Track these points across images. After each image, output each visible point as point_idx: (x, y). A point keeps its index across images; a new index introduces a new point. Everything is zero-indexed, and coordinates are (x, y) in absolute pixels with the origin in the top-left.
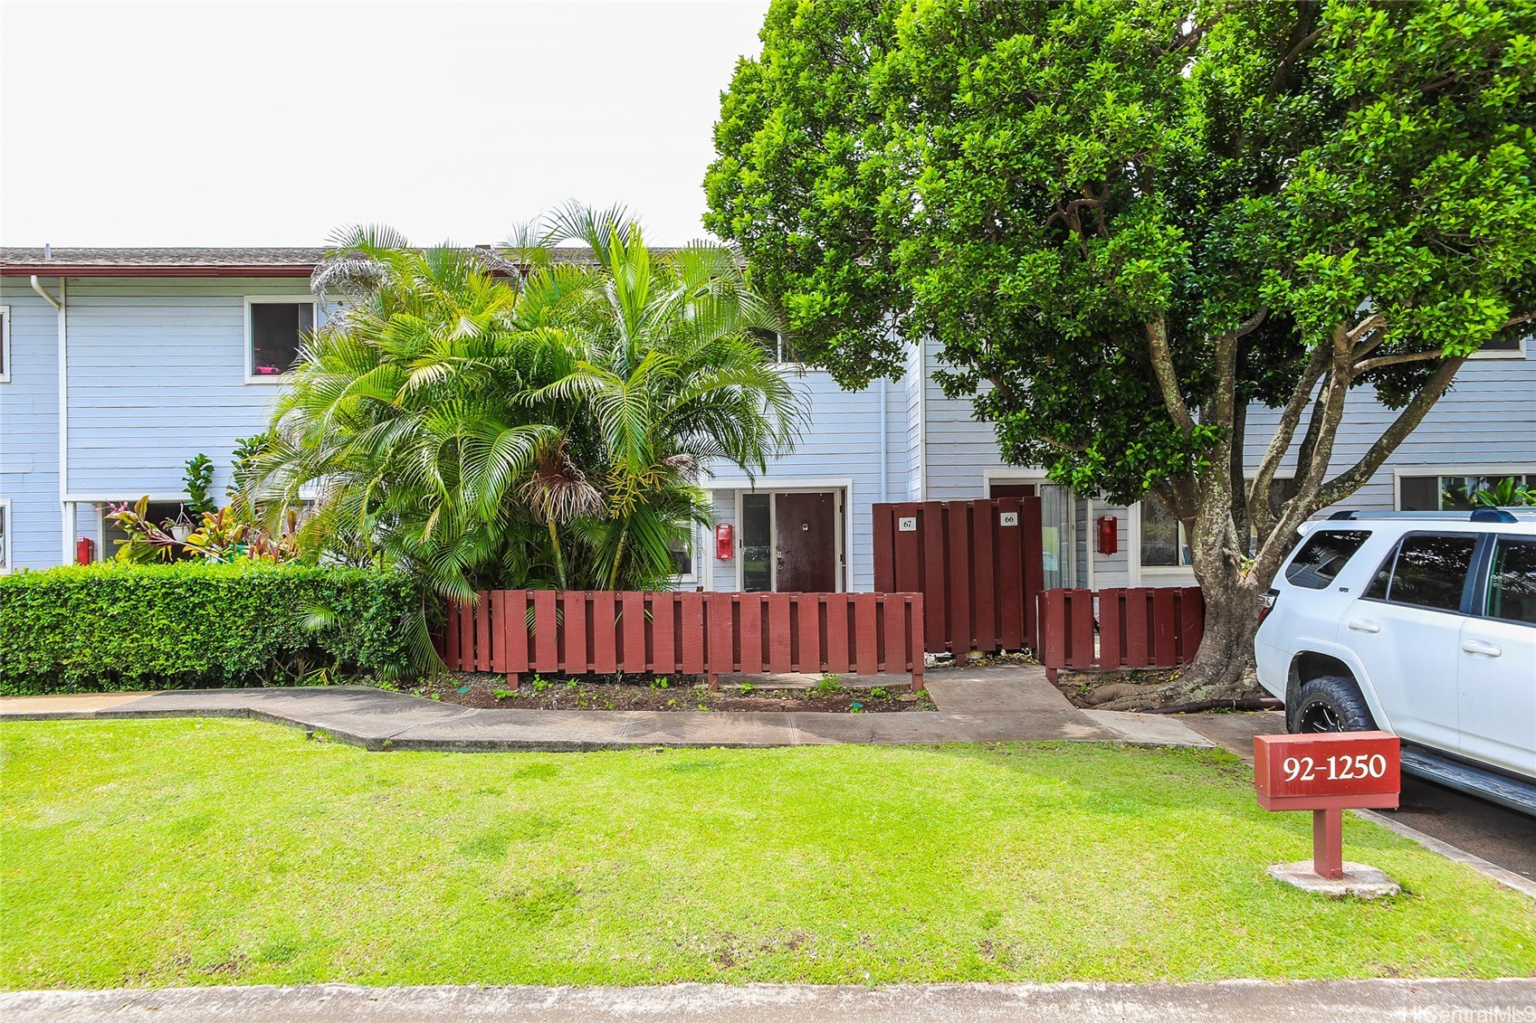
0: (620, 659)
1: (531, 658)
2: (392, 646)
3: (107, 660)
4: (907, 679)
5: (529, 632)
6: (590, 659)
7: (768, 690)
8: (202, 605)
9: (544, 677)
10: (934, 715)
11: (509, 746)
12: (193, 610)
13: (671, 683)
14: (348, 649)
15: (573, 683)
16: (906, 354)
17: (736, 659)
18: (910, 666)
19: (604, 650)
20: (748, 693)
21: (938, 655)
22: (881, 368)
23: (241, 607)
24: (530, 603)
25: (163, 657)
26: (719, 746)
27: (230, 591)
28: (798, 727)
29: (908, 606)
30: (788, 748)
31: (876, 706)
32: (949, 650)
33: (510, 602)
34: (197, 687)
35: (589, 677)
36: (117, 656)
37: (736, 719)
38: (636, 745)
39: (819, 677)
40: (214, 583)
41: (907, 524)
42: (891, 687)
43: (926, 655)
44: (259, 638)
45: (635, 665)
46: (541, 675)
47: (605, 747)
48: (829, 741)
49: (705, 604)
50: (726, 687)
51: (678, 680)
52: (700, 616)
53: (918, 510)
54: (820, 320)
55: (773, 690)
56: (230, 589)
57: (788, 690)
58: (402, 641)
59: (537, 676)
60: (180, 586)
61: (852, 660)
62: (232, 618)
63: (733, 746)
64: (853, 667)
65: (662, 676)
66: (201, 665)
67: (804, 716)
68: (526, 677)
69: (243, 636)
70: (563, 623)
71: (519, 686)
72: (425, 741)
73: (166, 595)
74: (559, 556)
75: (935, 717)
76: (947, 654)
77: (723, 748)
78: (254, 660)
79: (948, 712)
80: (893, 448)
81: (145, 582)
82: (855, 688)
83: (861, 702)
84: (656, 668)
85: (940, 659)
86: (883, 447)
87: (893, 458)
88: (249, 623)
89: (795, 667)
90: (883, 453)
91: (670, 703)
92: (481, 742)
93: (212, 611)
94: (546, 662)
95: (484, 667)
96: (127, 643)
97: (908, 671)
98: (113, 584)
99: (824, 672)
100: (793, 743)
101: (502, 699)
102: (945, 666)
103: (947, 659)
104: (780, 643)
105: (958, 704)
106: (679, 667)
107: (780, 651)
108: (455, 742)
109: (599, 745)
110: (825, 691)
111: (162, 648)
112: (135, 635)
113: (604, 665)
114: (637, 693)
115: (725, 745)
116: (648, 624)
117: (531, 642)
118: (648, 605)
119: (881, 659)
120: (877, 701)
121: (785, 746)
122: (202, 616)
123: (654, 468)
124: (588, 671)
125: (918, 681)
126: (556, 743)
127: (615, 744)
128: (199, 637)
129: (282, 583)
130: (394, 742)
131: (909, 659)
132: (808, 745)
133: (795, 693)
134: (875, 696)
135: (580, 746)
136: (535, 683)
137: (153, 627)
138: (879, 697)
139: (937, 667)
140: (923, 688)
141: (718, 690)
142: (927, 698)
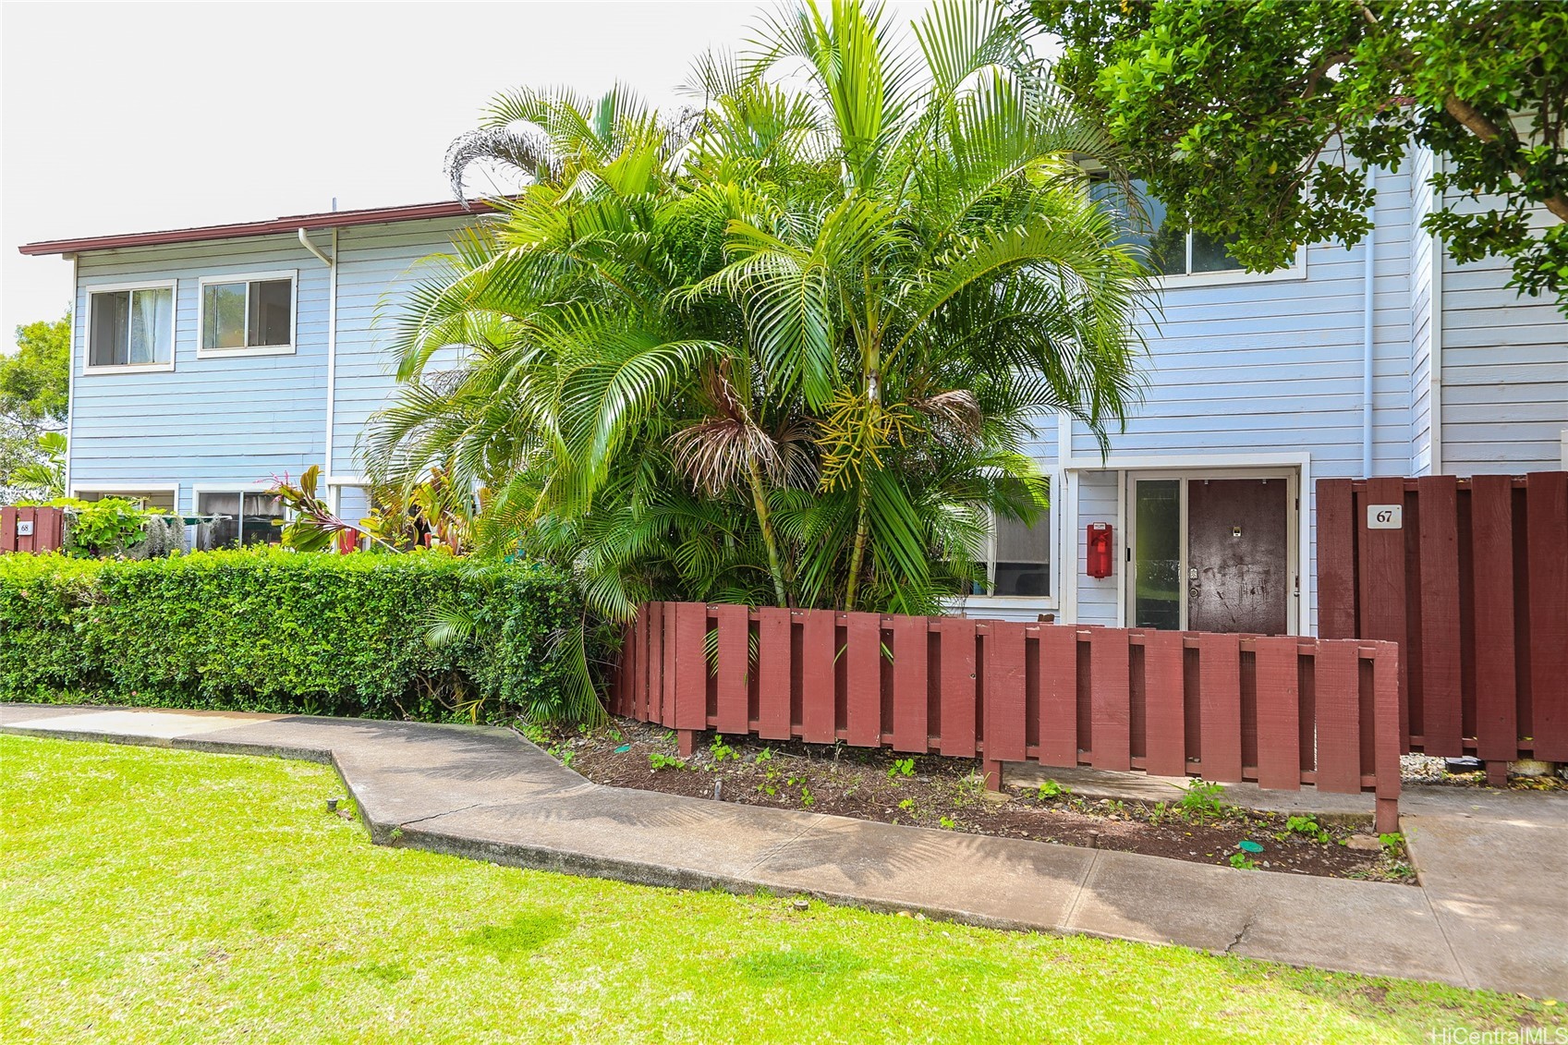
0: (841, 720)
1: (711, 708)
2: (537, 676)
3: (238, 670)
4: (1365, 805)
5: (709, 667)
6: (796, 717)
7: (1092, 798)
8: (330, 605)
9: (731, 740)
10: (1403, 894)
11: (566, 862)
12: (322, 611)
13: (918, 768)
14: (491, 675)
15: (766, 753)
16: (1373, 192)
17: (1032, 738)
18: (1370, 780)
19: (818, 705)
20: (1050, 800)
21: (1451, 760)
22: (1320, 226)
23: (372, 610)
24: (712, 624)
25: (292, 671)
26: (914, 911)
27: (360, 589)
28: (1096, 886)
29: (1366, 665)
30: (1046, 940)
31: (1292, 851)
32: (1472, 752)
33: (685, 618)
34: (337, 713)
35: (793, 746)
36: (249, 667)
37: (990, 854)
38: (766, 888)
39: (1185, 782)
40: (343, 576)
41: (1385, 517)
42: (1330, 818)
43: (1404, 760)
44: (394, 654)
45: (864, 732)
46: (724, 735)
47: (716, 885)
48: (1141, 932)
49: (979, 640)
50: (1017, 784)
51: (931, 763)
52: (971, 661)
53: (1409, 493)
54: (1155, 99)
55: (1098, 798)
56: (360, 586)
57: (1126, 801)
58: (551, 670)
59: (718, 738)
60: (307, 579)
61: (1248, 757)
62: (364, 625)
63: (941, 916)
64: (1249, 772)
65: (904, 755)
66: (334, 686)
67: (1124, 864)
68: (704, 738)
69: (376, 651)
70: (758, 657)
71: (694, 750)
72: (448, 837)
73: (295, 589)
74: (772, 553)
75: (1404, 900)
76: (1470, 760)
77: (920, 917)
78: (387, 683)
79: (1442, 892)
80: (1384, 401)
81: (274, 572)
82: (1256, 809)
83: (1263, 841)
84: (897, 740)
85: (1453, 768)
86: (1367, 399)
87: (1384, 417)
88: (384, 632)
89: (1137, 761)
90: (1367, 409)
91: (903, 805)
92: (525, 850)
93: (342, 615)
94: (732, 717)
95: (654, 718)
96: (257, 651)
97: (1364, 789)
98: (243, 573)
99: (1195, 776)
100: (1059, 926)
101: (661, 770)
102: (1463, 784)
103: (1470, 769)
104: (1111, 717)
105: (1467, 875)
106: (935, 742)
107: (1110, 731)
108: (488, 844)
109: (706, 880)
110: (1195, 811)
111: (291, 659)
112: (265, 641)
113: (818, 728)
114: (858, 780)
115: (927, 913)
116: (886, 666)
117: (711, 683)
118: (886, 636)
119: (1306, 762)
120: (1298, 841)
121: (1043, 930)
122: (333, 620)
123: (894, 410)
124: (792, 736)
125: (1387, 810)
126: (637, 867)
127: (731, 882)
128: (329, 647)
129: (418, 578)
130: (406, 833)
131: (1367, 765)
132: (1090, 936)
133: (1140, 808)
134: (1295, 830)
135: (674, 878)
136: (713, 748)
137: (284, 632)
138: (1305, 834)
139: (1446, 782)
140: (1398, 830)
141: (1002, 788)
142: (1400, 852)
